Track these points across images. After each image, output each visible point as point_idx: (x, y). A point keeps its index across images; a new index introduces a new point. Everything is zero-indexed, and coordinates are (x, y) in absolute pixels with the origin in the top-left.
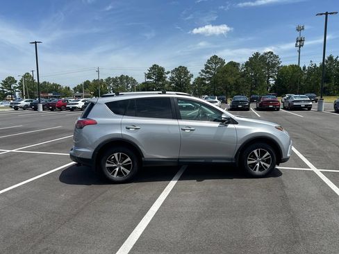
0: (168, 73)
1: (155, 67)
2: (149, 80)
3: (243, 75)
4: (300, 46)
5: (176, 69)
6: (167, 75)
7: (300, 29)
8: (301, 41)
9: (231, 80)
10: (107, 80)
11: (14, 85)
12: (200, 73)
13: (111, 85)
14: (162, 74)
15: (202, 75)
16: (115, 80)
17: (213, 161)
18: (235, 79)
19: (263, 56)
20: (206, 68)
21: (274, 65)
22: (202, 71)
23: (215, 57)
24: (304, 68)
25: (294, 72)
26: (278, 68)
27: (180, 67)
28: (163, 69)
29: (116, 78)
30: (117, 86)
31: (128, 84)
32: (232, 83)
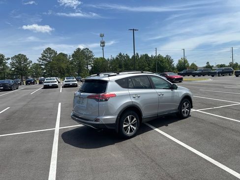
0: (8, 59)
3: (71, 63)
4: (103, 46)
5: (16, 57)
6: (7, 61)
7: (102, 36)
8: (103, 43)
9: (64, 66)
12: (38, 60)
14: (2, 60)
15: (40, 62)
18: (66, 65)
19: (82, 51)
20: (43, 57)
21: (90, 57)
22: (40, 58)
23: (49, 49)
24: (108, 59)
25: (103, 62)
26: (93, 59)
27: (20, 55)
28: (2, 56)
32: (64, 68)
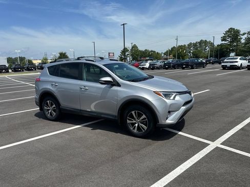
0: (244, 34)
1: (231, 30)
2: (224, 42)
6: (242, 37)
10: (189, 45)
11: (127, 53)
13: (192, 48)
14: (237, 36)
16: (195, 45)
17: (102, 116)
28: (238, 31)
29: (196, 42)
30: (197, 49)
31: (205, 47)
